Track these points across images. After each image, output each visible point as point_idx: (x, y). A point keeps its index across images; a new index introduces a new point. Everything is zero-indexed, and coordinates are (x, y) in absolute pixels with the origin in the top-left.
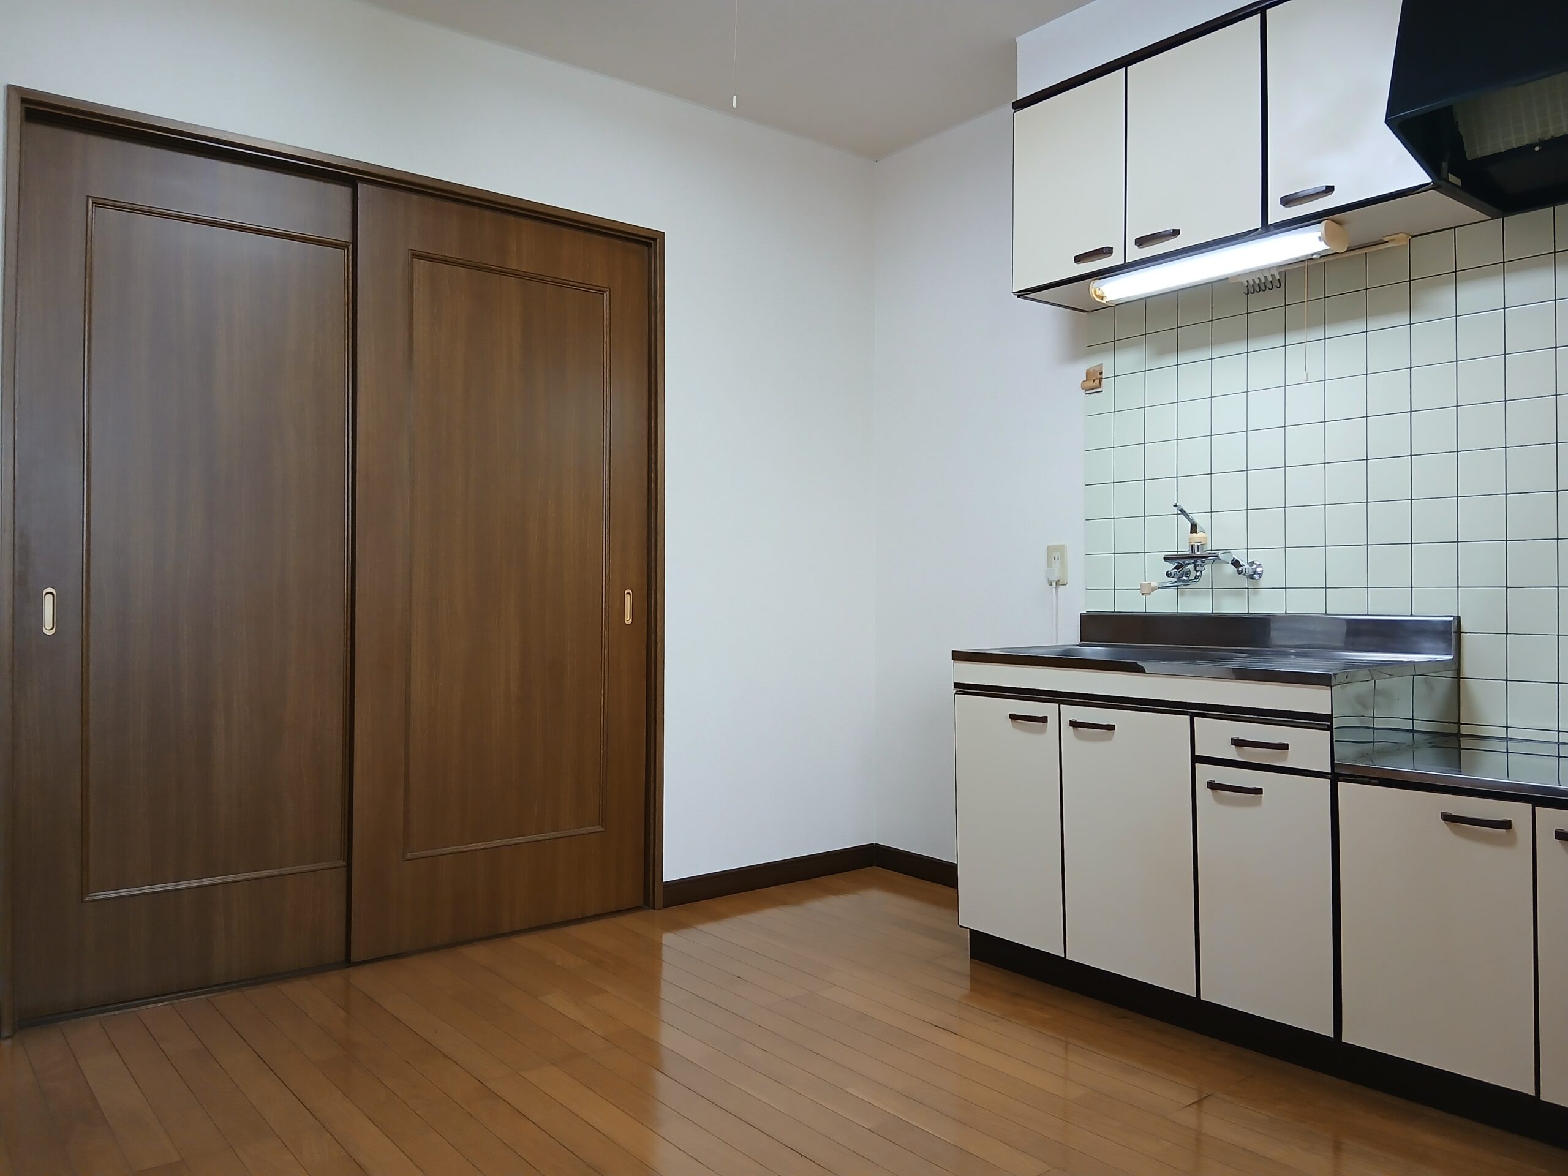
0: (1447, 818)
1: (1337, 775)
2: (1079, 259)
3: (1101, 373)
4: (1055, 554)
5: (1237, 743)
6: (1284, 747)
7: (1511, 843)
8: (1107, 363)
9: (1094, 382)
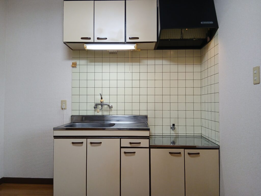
0: (170, 153)
1: (150, 147)
2: (82, 38)
3: (76, 64)
4: (63, 102)
5: (131, 143)
6: (140, 143)
7: (181, 156)
8: (78, 62)
9: (74, 65)
